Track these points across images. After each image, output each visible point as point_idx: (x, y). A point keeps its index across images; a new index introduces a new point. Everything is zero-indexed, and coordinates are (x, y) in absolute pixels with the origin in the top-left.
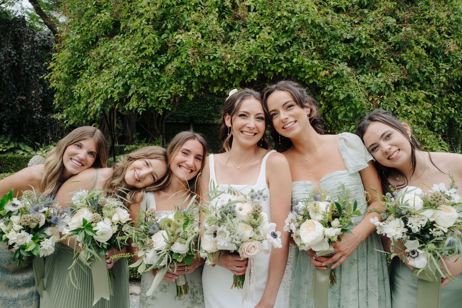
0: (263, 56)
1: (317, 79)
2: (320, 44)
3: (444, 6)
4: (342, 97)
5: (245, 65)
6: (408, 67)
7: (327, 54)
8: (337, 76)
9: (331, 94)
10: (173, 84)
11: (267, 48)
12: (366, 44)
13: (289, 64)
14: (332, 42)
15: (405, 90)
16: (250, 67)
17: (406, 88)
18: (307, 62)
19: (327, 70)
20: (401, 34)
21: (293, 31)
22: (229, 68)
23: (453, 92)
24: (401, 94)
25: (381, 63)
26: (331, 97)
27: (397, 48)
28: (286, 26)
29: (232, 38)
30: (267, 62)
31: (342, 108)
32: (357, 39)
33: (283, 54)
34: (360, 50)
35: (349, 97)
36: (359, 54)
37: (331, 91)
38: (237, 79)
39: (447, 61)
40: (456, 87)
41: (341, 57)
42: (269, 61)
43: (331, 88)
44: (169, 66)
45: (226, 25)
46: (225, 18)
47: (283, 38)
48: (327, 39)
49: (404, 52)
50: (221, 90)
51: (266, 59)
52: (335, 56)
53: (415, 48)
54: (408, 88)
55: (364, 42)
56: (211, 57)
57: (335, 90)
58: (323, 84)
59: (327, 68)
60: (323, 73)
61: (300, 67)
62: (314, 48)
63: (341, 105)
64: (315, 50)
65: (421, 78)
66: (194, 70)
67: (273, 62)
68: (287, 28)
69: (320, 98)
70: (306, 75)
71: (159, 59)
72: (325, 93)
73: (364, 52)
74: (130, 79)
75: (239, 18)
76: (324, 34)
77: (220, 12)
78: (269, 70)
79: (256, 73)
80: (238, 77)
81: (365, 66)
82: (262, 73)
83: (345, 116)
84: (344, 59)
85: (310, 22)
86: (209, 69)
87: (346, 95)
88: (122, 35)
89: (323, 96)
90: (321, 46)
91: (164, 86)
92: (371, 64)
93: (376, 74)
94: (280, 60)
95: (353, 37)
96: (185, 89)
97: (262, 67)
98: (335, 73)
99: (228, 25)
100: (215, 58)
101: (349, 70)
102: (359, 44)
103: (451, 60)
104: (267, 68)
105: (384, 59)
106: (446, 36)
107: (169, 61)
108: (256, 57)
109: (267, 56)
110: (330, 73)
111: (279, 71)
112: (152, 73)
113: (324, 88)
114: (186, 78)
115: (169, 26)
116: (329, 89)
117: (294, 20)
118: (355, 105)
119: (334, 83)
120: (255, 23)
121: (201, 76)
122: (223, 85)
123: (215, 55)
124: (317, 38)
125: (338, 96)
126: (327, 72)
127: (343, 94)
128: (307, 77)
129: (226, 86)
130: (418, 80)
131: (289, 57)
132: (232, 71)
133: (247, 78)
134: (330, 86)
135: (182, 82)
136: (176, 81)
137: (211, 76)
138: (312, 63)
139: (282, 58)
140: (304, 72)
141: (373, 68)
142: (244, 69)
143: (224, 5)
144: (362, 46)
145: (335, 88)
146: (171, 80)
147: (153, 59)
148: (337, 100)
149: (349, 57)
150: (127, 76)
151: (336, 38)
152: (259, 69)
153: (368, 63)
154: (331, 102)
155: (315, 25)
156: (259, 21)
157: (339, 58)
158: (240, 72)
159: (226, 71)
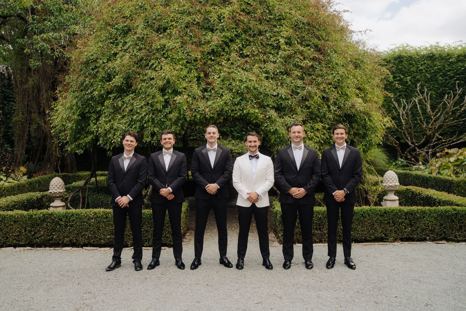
0: (226, 108)
1: (258, 120)
2: (258, 100)
3: (332, 70)
4: (272, 131)
5: (216, 114)
6: (310, 110)
7: (263, 105)
8: (269, 118)
9: (267, 128)
10: (173, 125)
11: (228, 103)
12: (285, 98)
13: (241, 112)
14: (265, 98)
15: (310, 124)
16: (218, 115)
17: (311, 122)
18: (252, 111)
19: (263, 114)
20: (306, 90)
21: (242, 93)
22: (207, 116)
23: (342, 122)
24: (307, 126)
25: (294, 109)
26: (267, 130)
27: (304, 99)
28: (239, 90)
29: (207, 97)
30: (229, 112)
31: (273, 136)
32: (280, 95)
33: (238, 107)
34: (282, 102)
35: (276, 129)
36: (281, 104)
37: (266, 127)
38: (211, 121)
39: (335, 104)
40: (343, 119)
41: (271, 106)
42: (230, 111)
43: (266, 125)
44: (171, 116)
45: (202, 88)
46: (201, 84)
47: (237, 97)
48: (262, 96)
49: (308, 101)
50: (201, 128)
51: (228, 110)
52: (268, 105)
53: (315, 98)
54: (313, 122)
55: (284, 97)
56: (197, 111)
57: (269, 126)
58: (262, 123)
59: (263, 113)
60: (261, 116)
61: (248, 114)
62: (255, 102)
63: (272, 135)
64: (255, 103)
65: (320, 115)
66: (186, 118)
67: (232, 111)
68: (239, 92)
69: (261, 130)
70: (251, 118)
71: (164, 110)
72: (263, 128)
73: (284, 103)
74: (145, 123)
75: (209, 84)
76: (261, 93)
77: (198, 80)
78: (230, 115)
79: (222, 118)
80: (212, 120)
81: (286, 110)
82: (226, 117)
83: (275, 141)
84: (273, 108)
85: (252, 88)
86: (195, 116)
87: (274, 129)
88: (134, 94)
89: (262, 129)
90: (259, 101)
91: (168, 127)
92: (289, 109)
93: (293, 115)
94: (236, 110)
95: (277, 94)
96: (180, 128)
97: (226, 114)
98: (267, 117)
99: (204, 88)
100: (199, 110)
101: (275, 114)
102: (281, 98)
103: (338, 104)
104: (229, 115)
105: (295, 106)
106: (334, 89)
107: (170, 113)
108: (222, 109)
109: (228, 108)
110: (265, 116)
111: (236, 116)
112: (161, 120)
113: (261, 125)
114: (181, 122)
115: (170, 92)
116: (265, 126)
117: (243, 87)
118: (280, 134)
119: (268, 122)
120: (220, 87)
121: (190, 120)
122: (202, 124)
123: (199, 109)
124: (256, 95)
125: (270, 130)
126: (263, 115)
127: (273, 129)
128: (252, 119)
129: (204, 125)
130: (318, 116)
131: (241, 109)
132: (209, 118)
133: (216, 121)
134: (265, 124)
135: (179, 125)
136: (174, 124)
137: (196, 120)
138: (254, 111)
139: (237, 109)
140: (250, 116)
141: (291, 111)
142: (216, 116)
143: (200, 76)
144: (283, 100)
145: (268, 125)
146: (172, 123)
147: (160, 111)
148: (270, 131)
149: (276, 106)
150: (144, 122)
151: (267, 95)
152: (224, 116)
153: (287, 108)
154: (267, 132)
155: (255, 89)
156: (222, 86)
157: (270, 108)
158: (213, 118)
159: (205, 118)
